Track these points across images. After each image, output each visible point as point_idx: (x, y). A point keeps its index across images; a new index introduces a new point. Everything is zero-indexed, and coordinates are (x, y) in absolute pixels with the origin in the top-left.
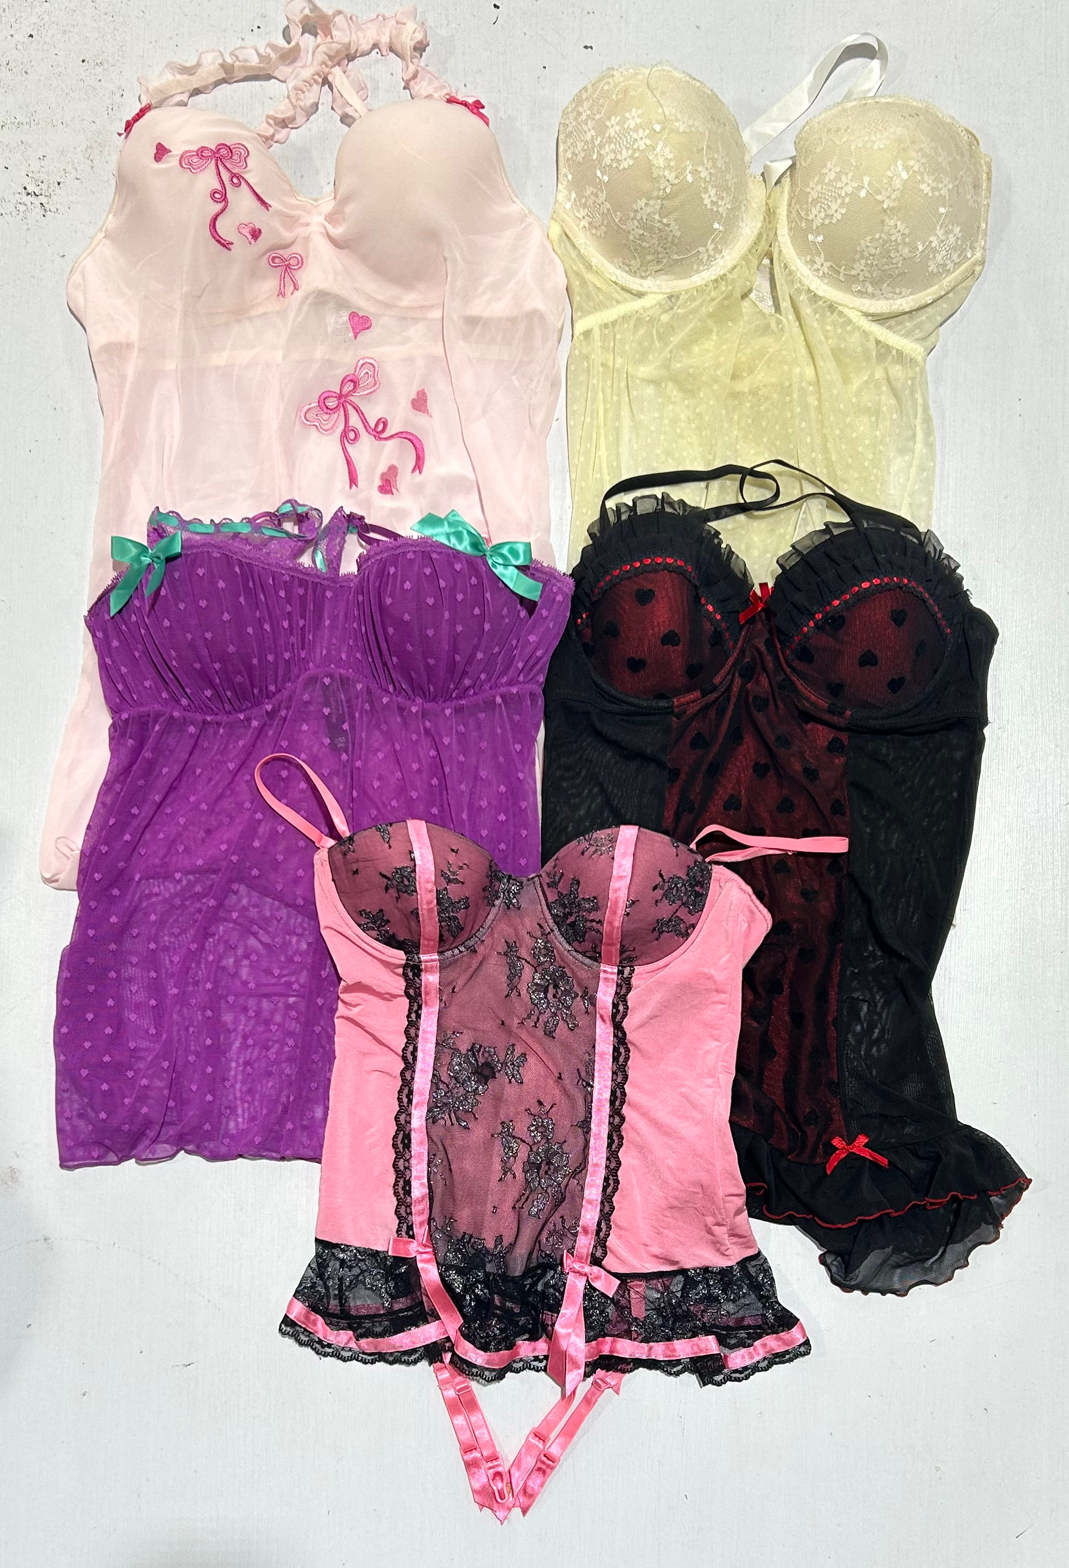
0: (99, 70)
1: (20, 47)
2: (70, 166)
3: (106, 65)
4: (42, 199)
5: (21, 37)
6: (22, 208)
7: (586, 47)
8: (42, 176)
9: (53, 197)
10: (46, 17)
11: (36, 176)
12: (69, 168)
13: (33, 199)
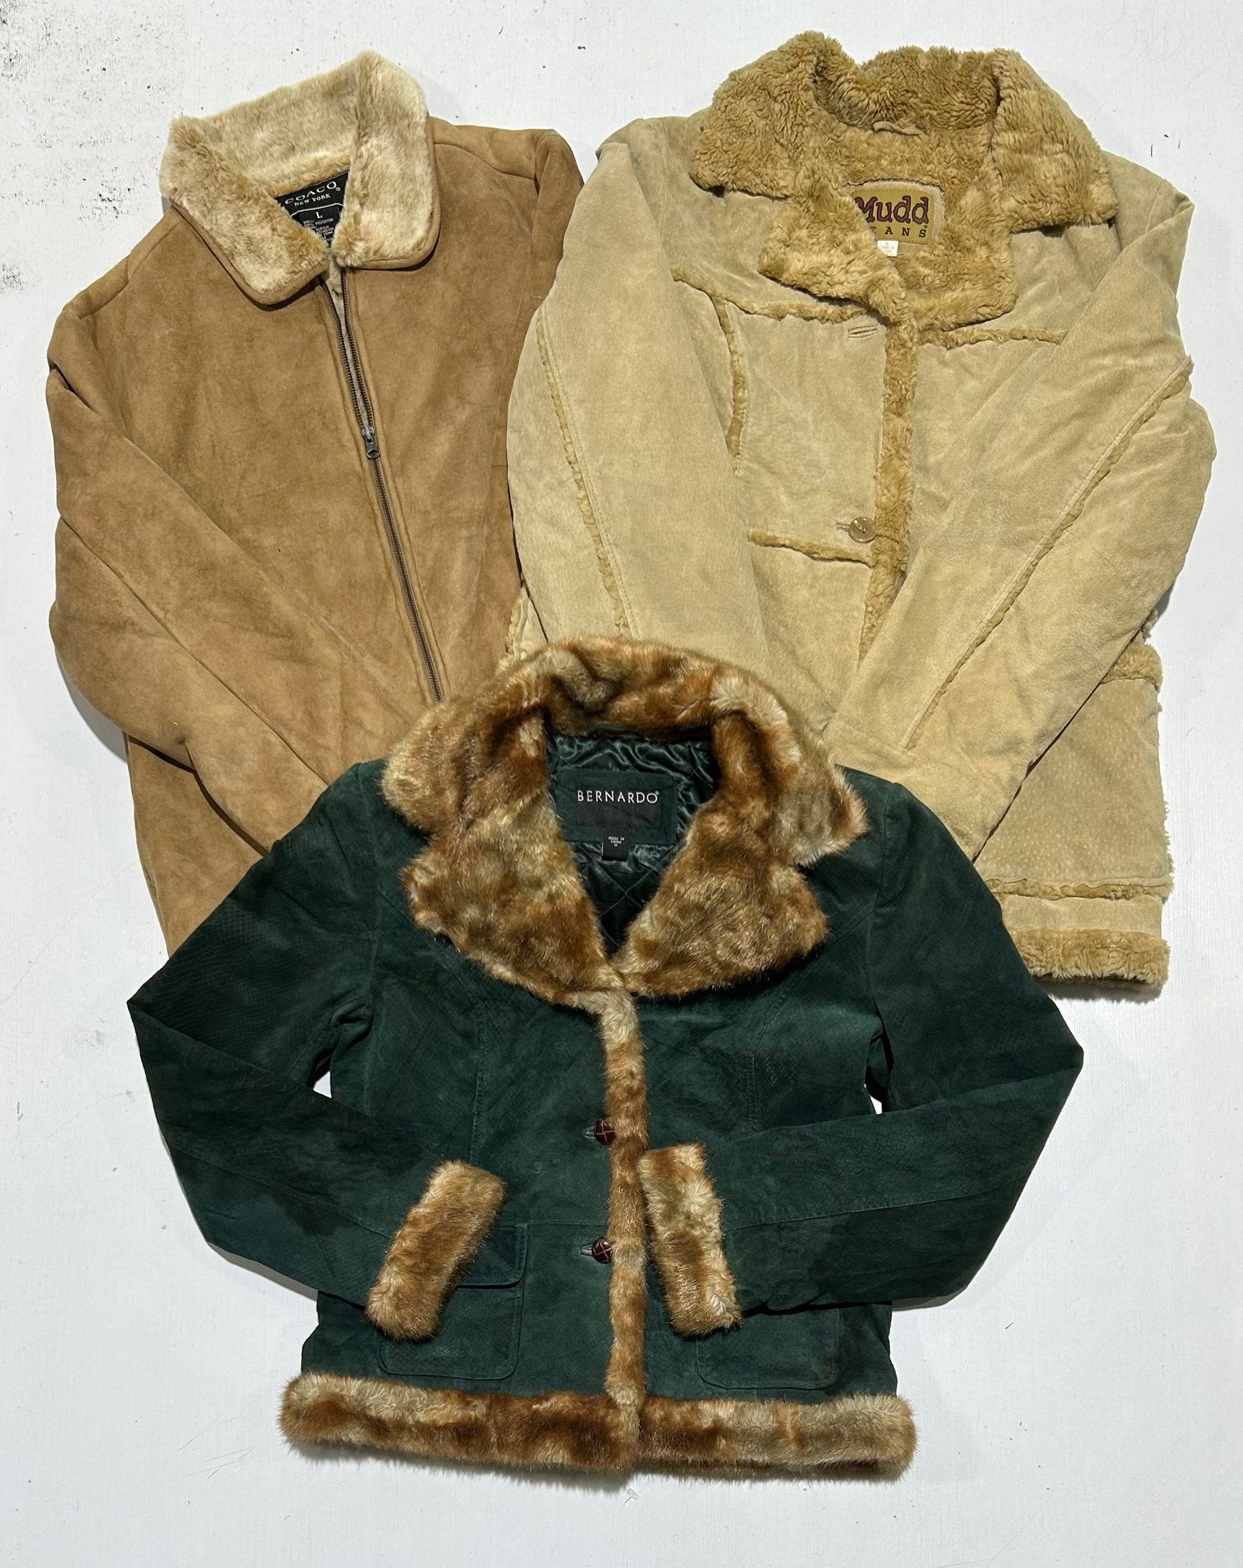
0: (162, 93)
1: (95, 79)
2: (138, 175)
3: (168, 90)
4: (115, 204)
5: (96, 70)
6: (98, 212)
7: (580, 48)
8: (115, 185)
9: (125, 202)
10: (117, 53)
11: (110, 185)
12: (138, 177)
13: (108, 204)
